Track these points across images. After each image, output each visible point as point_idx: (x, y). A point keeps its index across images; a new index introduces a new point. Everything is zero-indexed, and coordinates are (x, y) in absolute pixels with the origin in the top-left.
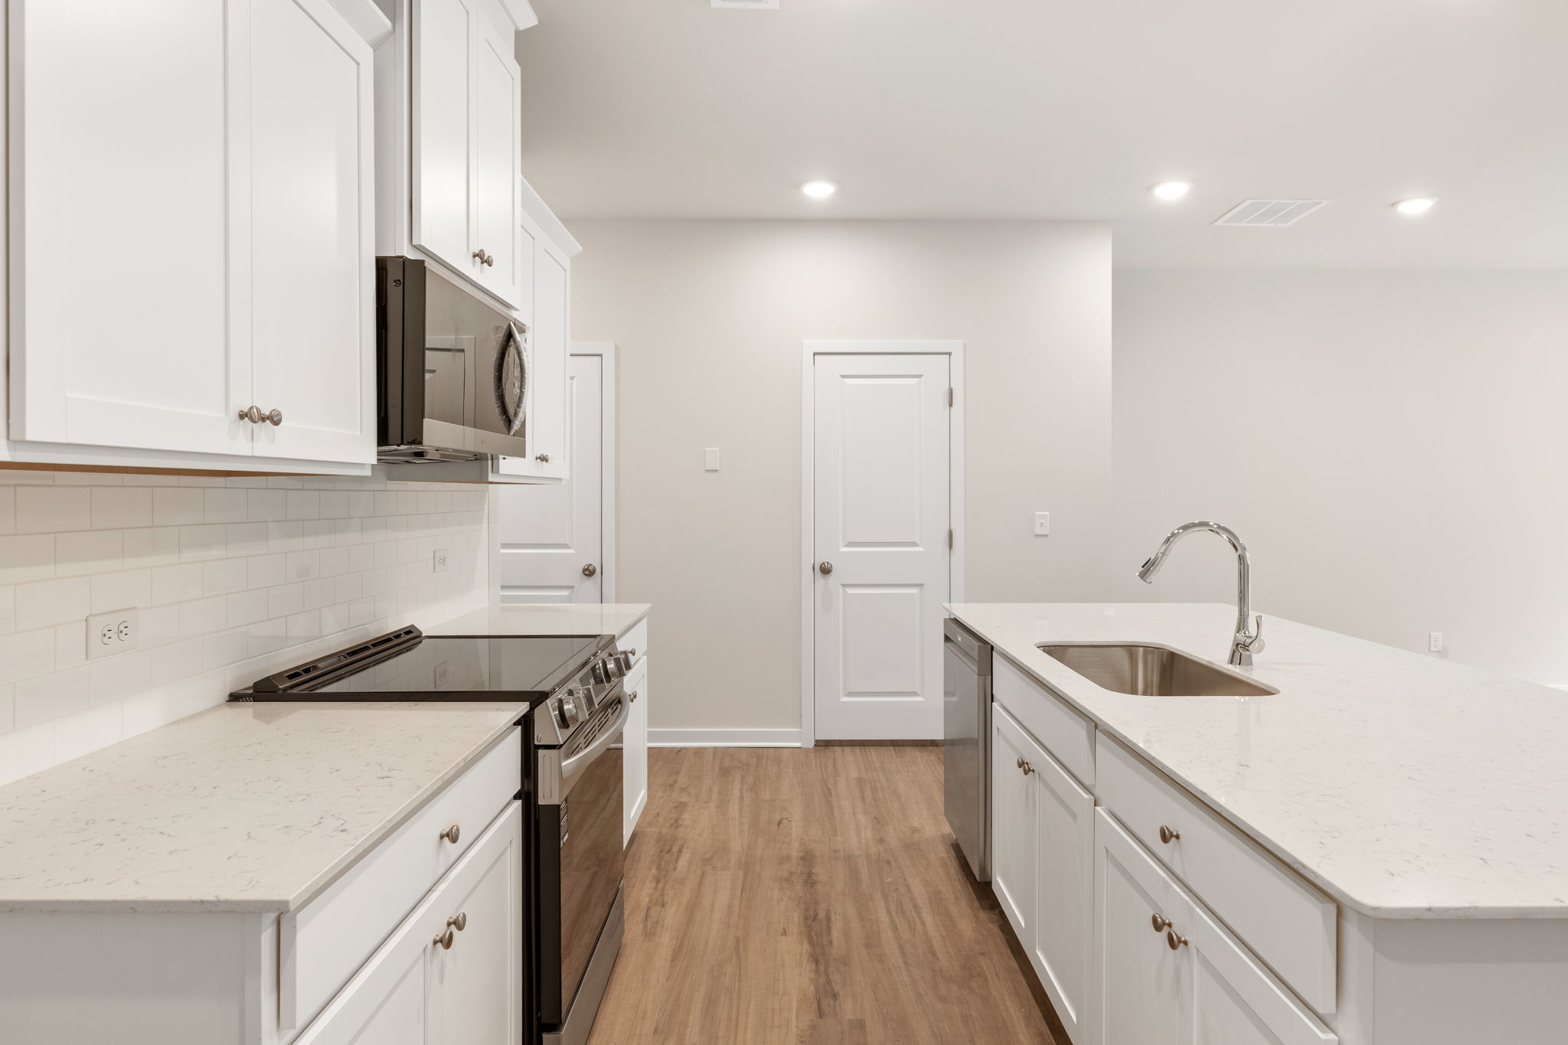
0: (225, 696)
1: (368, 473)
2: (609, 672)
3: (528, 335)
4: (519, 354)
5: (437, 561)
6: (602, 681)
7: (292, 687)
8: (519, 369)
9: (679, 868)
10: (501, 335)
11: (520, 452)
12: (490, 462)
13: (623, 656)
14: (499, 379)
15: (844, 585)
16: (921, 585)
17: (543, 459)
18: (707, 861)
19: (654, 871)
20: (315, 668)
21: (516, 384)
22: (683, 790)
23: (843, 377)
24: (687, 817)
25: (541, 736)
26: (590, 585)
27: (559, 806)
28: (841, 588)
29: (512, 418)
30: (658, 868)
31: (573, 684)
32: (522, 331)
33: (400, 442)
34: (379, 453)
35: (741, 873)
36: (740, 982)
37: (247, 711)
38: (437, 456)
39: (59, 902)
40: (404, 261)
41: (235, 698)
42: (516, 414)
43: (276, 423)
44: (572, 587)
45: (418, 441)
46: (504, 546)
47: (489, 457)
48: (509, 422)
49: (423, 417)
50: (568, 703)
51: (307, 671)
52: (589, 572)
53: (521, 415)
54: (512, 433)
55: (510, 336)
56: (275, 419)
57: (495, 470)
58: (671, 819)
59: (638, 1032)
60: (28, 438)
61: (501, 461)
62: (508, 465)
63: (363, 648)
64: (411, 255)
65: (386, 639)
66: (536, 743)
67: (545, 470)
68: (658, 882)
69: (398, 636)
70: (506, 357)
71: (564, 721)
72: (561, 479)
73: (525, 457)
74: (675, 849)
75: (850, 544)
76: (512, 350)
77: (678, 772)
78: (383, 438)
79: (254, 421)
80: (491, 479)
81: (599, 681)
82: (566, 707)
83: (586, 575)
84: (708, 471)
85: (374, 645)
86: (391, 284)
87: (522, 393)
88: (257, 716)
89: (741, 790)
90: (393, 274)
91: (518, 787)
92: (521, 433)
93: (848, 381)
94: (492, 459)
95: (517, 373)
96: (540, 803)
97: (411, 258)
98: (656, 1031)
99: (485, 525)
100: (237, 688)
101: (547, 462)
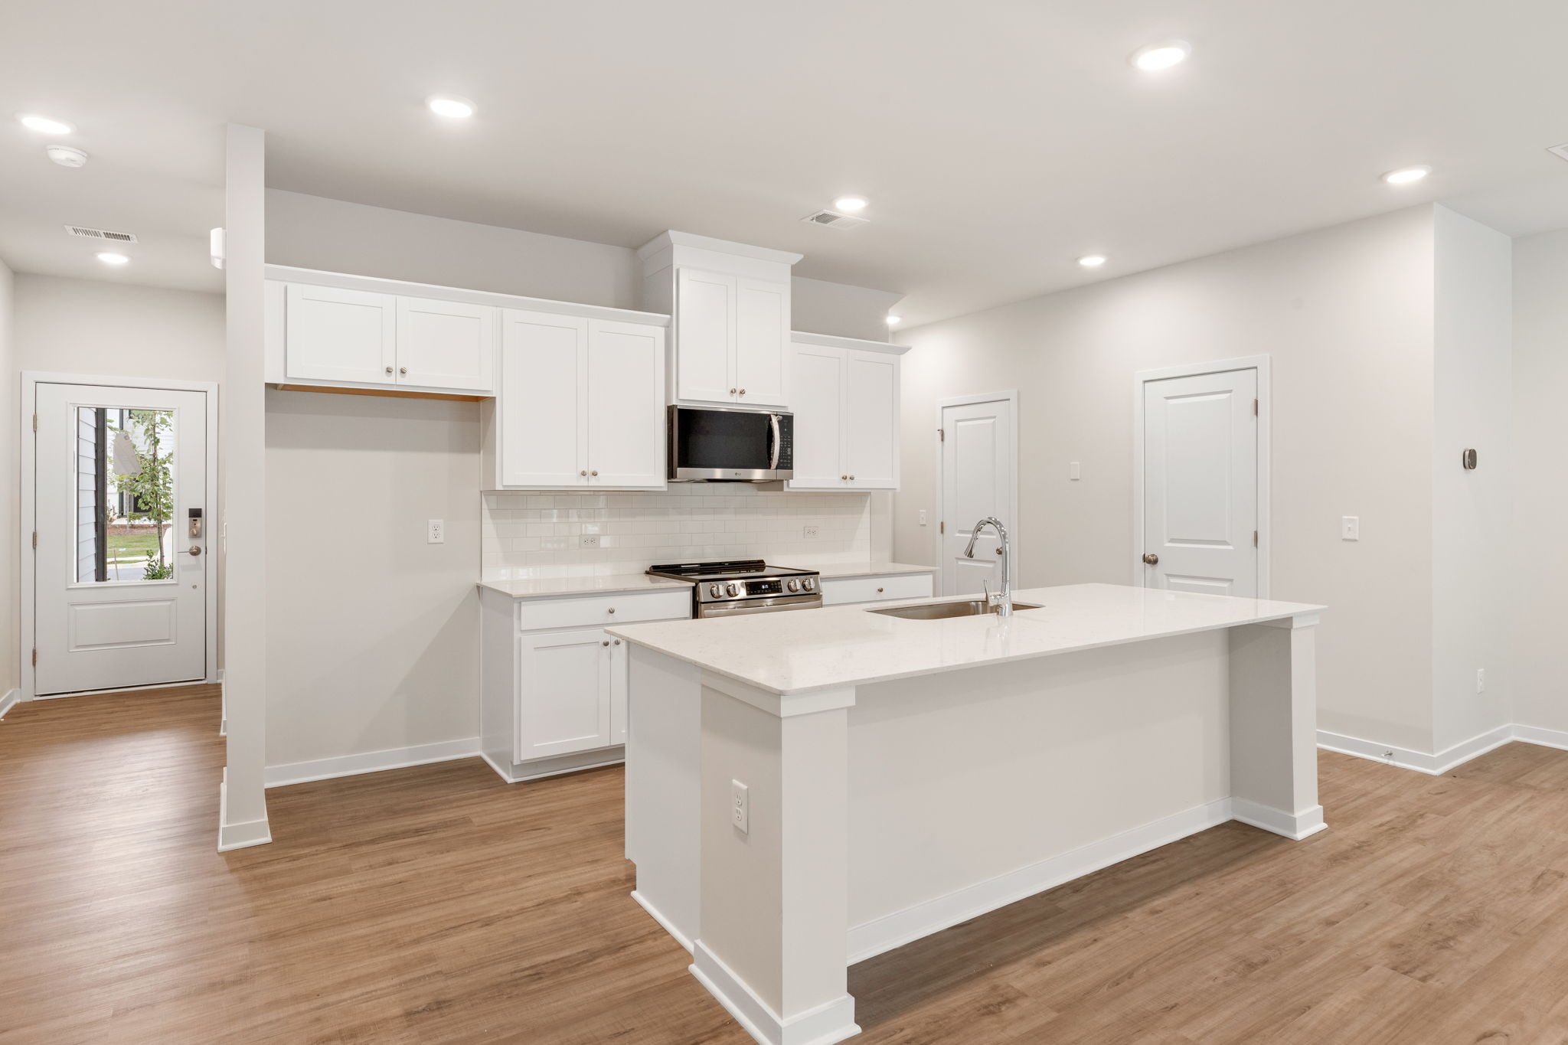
0: (643, 572)
1: (665, 489)
2: (792, 587)
15: (1168, 575)
16: (1232, 580)
23: (1167, 398)
25: (701, 597)
28: (1165, 577)
34: (668, 482)
41: (647, 572)
45: (675, 477)
49: (677, 467)
53: (776, 459)
54: (773, 468)
56: (595, 474)
60: (506, 485)
66: (699, 600)
75: (1172, 540)
82: (714, 589)
84: (1072, 480)
91: (689, 615)
93: (1171, 402)
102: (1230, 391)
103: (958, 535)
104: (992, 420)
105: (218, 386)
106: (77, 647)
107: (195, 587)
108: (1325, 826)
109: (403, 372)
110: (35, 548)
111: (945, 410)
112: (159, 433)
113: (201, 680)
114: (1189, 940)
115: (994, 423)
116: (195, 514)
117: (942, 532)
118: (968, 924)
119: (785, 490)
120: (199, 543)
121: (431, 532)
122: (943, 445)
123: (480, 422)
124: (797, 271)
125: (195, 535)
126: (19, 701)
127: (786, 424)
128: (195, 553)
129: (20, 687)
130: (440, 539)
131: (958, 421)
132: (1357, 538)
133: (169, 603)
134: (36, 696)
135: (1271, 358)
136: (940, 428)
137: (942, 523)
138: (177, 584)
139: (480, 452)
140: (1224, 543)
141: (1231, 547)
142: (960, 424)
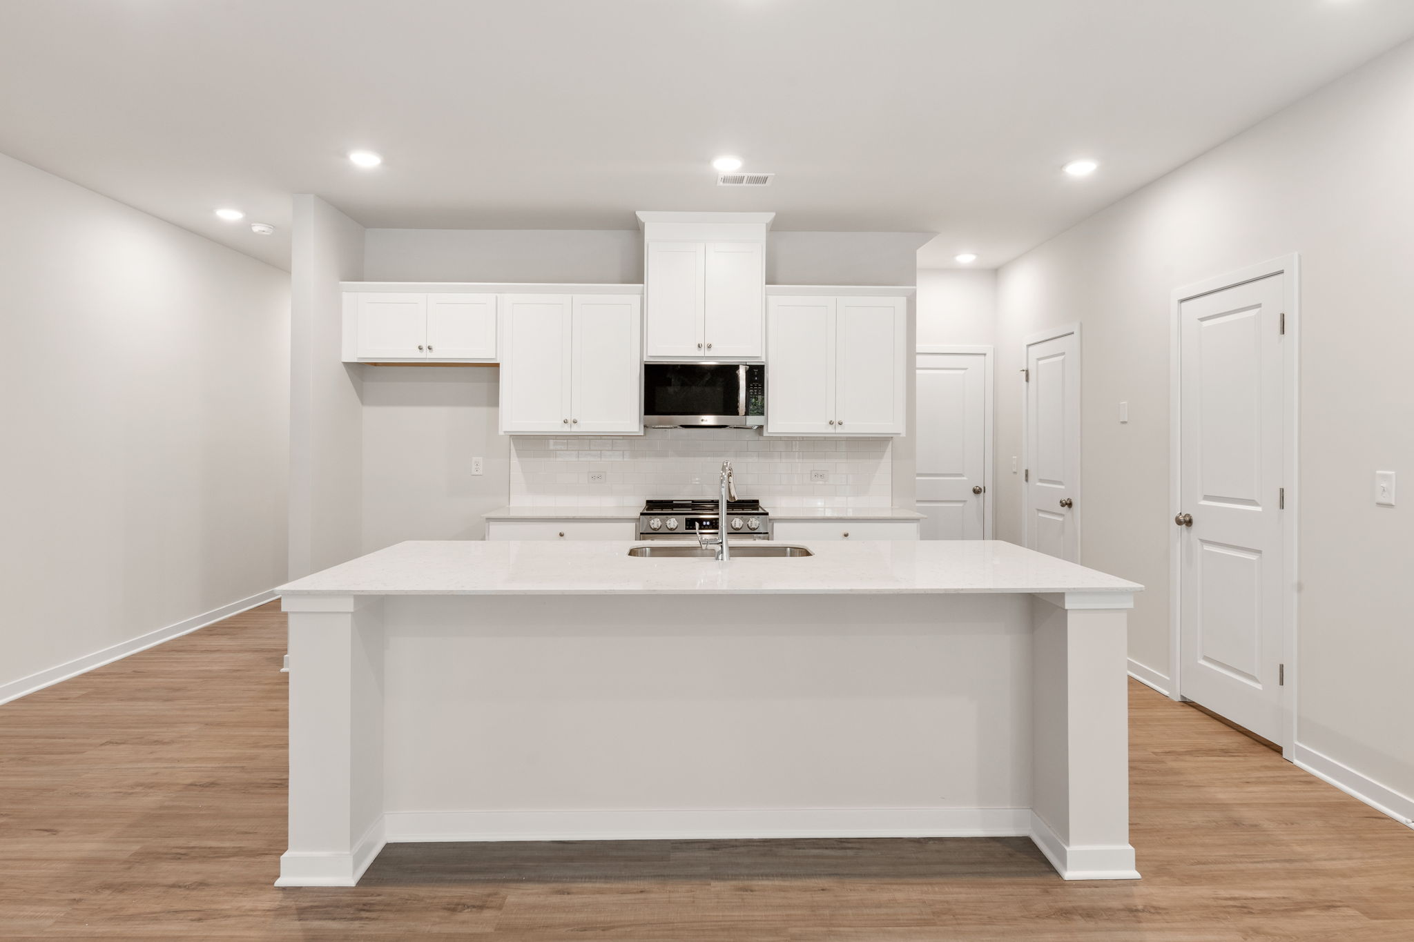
102: (1259, 306)
103: (1039, 484)
104: (1061, 358)
108: (1134, 874)
109: (430, 348)
111: (1030, 348)
114: (719, 923)
115: (1063, 360)
117: (1027, 480)
118: (575, 843)
119: (764, 435)
121: (474, 467)
122: (1028, 387)
124: (774, 228)
127: (756, 373)
130: (480, 472)
131: (1039, 359)
132: (1393, 504)
135: (1300, 256)
136: (1025, 368)
137: (1027, 471)
140: (1252, 502)
141: (1259, 509)
142: (1041, 362)
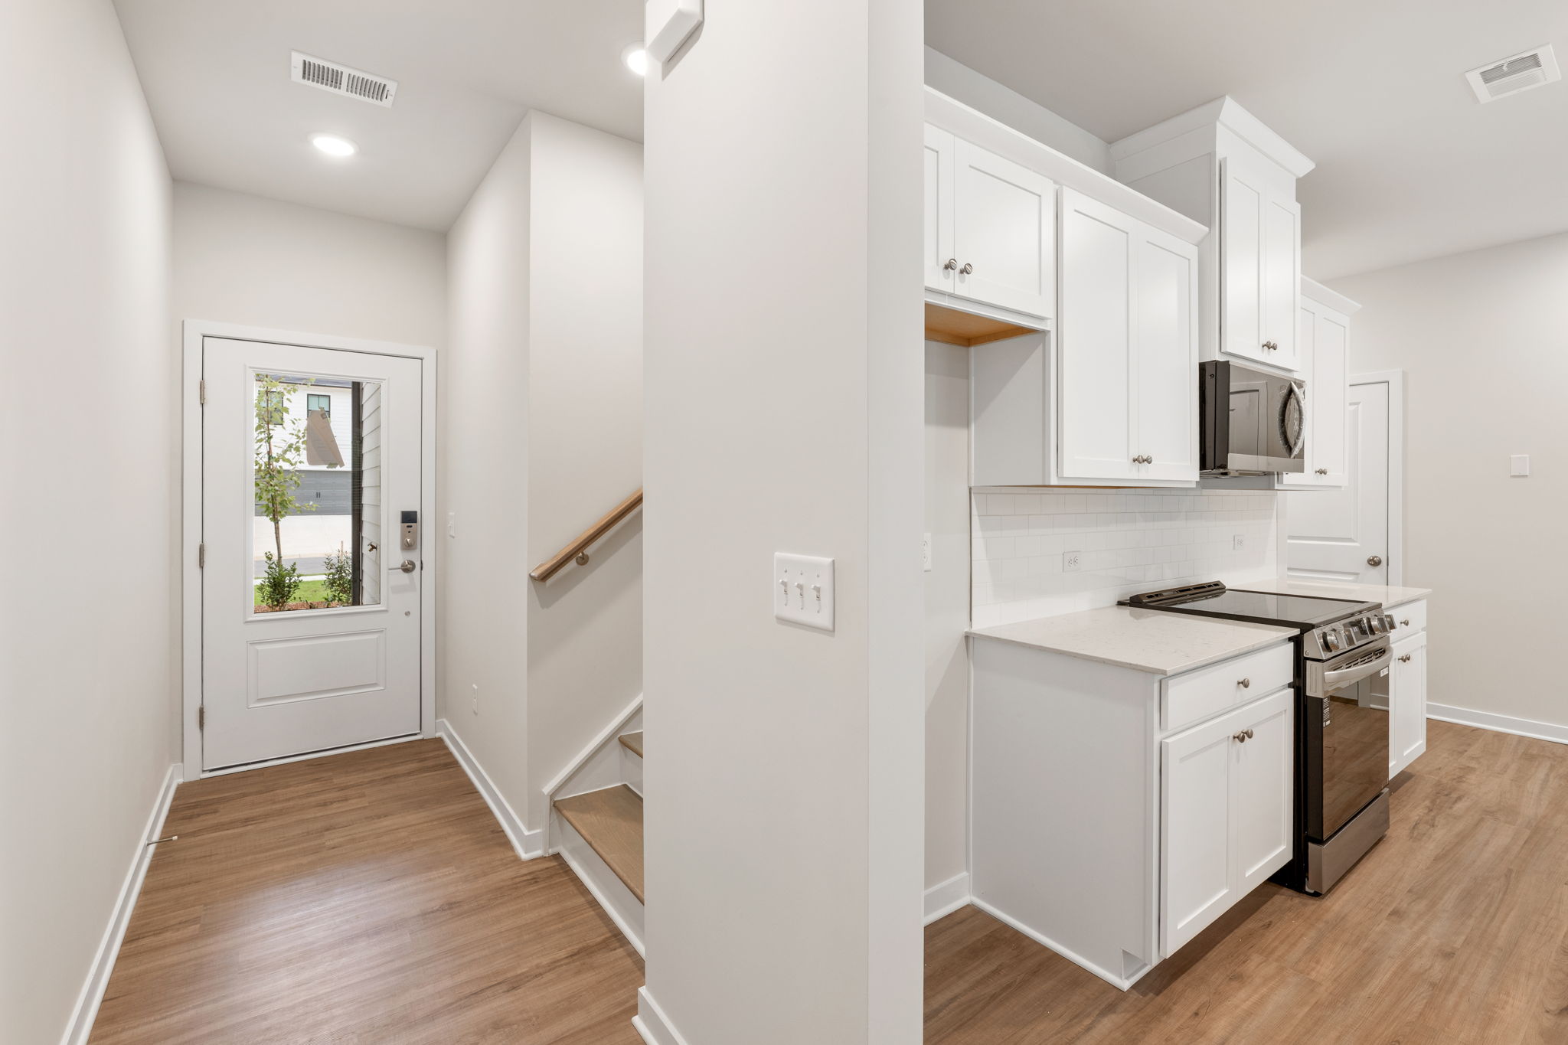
0: (1116, 603)
1: (1194, 486)
2: (1373, 627)
3: (1308, 387)
4: (1298, 403)
5: (1236, 543)
6: (1367, 634)
7: (1149, 602)
8: (1298, 413)
9: (1455, 809)
10: (1285, 391)
11: (1300, 469)
12: (1276, 476)
13: (1388, 619)
14: (1283, 420)
17: (1322, 472)
18: (1488, 812)
19: (1427, 803)
20: (1161, 595)
21: (1296, 424)
22: (1472, 758)
24: (1472, 778)
25: (1309, 651)
26: (1374, 572)
27: (1322, 699)
29: (1292, 447)
30: (1433, 802)
31: (1339, 625)
32: (1300, 385)
33: (1213, 467)
34: (1201, 474)
35: (1528, 832)
36: (1505, 893)
37: (1127, 611)
38: (1237, 474)
39: (1077, 654)
40: (1216, 363)
41: (1120, 603)
42: (1295, 444)
43: (1150, 463)
44: (1357, 574)
45: (1225, 466)
46: (1291, 537)
47: (1276, 473)
48: (1290, 449)
49: (1228, 453)
50: (1331, 635)
51: (1157, 595)
52: (1374, 562)
53: (1300, 445)
54: (1292, 456)
55: (1291, 391)
56: (1148, 461)
57: (1280, 481)
58: (1454, 775)
59: (1393, 885)
60: (1065, 476)
61: (1285, 475)
62: (1289, 478)
63: (1188, 589)
64: (1222, 359)
65: (1202, 587)
66: (1305, 655)
67: (1323, 480)
68: (1431, 810)
69: (1210, 586)
70: (1288, 407)
71: (1327, 646)
72: (1340, 487)
73: (1303, 472)
74: (1454, 796)
76: (1293, 401)
77: (1469, 745)
78: (1203, 465)
79: (1140, 463)
80: (1276, 488)
81: (1363, 632)
82: (1328, 638)
83: (1371, 564)
84: (1515, 476)
85: (1195, 589)
86: (1208, 378)
87: (1300, 429)
88: (1131, 615)
89: (1547, 775)
90: (1209, 371)
91: (1291, 680)
92: (1301, 455)
94: (1278, 474)
95: (1296, 415)
96: (1307, 694)
97: (1221, 360)
98: (1410, 891)
99: (1274, 520)
100: (1122, 599)
101: (1325, 474)
105: (437, 352)
106: (260, 700)
107: (407, 614)
110: (202, 567)
112: (273, 430)
113: (415, 734)
116: (409, 518)
120: (413, 556)
123: (968, 377)
125: (408, 547)
126: (181, 781)
128: (408, 568)
129: (182, 761)
133: (375, 636)
134: (203, 771)
138: (386, 611)
139: (968, 425)
